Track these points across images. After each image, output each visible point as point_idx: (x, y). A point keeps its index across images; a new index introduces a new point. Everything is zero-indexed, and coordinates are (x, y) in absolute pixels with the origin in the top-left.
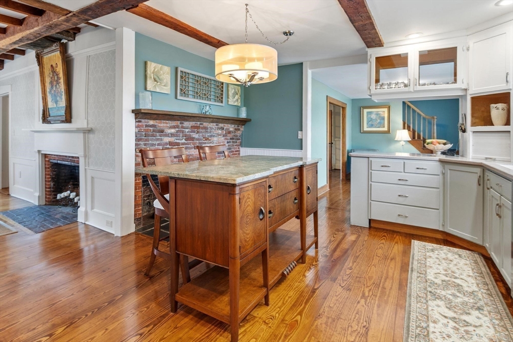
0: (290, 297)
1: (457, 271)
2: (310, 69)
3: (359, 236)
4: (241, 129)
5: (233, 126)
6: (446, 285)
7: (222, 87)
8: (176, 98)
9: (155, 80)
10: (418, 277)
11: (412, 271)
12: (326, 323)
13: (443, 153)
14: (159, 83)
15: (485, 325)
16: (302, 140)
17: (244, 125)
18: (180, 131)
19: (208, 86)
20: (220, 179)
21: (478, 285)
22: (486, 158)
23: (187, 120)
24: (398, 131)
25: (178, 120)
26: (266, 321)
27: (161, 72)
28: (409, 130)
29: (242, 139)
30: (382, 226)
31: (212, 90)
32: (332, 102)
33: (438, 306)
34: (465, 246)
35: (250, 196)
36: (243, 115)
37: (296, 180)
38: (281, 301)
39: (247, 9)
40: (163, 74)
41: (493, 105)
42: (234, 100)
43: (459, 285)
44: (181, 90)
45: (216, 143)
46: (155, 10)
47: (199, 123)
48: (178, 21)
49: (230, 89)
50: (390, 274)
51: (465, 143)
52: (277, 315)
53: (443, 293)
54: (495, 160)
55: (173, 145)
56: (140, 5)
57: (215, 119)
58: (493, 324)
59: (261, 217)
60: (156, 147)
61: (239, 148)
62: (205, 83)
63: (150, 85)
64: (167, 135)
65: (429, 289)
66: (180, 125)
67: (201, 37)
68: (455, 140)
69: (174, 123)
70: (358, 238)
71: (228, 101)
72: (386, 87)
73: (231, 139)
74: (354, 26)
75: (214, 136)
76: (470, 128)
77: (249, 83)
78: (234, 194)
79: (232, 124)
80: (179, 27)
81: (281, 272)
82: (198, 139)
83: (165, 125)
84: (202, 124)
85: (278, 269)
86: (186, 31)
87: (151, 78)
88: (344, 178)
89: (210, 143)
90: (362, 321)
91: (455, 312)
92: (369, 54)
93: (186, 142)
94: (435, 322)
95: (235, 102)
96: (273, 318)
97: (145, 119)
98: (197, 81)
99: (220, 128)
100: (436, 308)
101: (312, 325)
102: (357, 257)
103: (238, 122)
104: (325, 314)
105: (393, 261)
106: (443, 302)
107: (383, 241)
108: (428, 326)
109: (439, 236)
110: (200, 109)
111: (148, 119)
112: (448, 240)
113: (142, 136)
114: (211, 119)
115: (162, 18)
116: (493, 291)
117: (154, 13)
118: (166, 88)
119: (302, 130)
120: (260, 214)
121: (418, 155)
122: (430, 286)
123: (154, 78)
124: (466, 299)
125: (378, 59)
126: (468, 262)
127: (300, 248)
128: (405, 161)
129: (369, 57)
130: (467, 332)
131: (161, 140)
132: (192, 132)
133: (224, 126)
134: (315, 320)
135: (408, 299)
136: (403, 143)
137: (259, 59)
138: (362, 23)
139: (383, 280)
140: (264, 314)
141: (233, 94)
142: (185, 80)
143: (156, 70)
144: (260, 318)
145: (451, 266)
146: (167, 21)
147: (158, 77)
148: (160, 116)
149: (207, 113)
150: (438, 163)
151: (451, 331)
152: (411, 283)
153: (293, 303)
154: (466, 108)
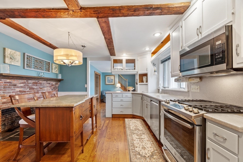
0: (91, 147)
1: (137, 125)
2: (90, 60)
3: (110, 120)
4: (58, 84)
5: (54, 82)
6: (136, 129)
7: (49, 65)
8: (24, 68)
9: (11, 58)
10: (128, 129)
11: (127, 128)
12: (105, 152)
13: (132, 91)
14: (13, 60)
15: (146, 138)
16: (87, 88)
17: (60, 82)
18: (27, 85)
19: (42, 63)
20: (66, 105)
21: (142, 127)
22: (142, 92)
23: (30, 80)
24: (117, 84)
25: (25, 80)
26: (84, 159)
27: (15, 54)
28: (120, 84)
29: (59, 88)
30: (116, 116)
31: (44, 65)
32: (96, 73)
33: (135, 136)
34: (138, 118)
35: (77, 111)
36: (60, 77)
37: (90, 103)
38: (88, 150)
39: (69, 34)
40: (16, 56)
41: (144, 77)
42: (55, 70)
43: (138, 129)
44: (27, 65)
45: (46, 90)
46: (16, 23)
47: (37, 81)
48: (30, 31)
49: (53, 65)
50: (121, 130)
51: (137, 88)
52: (88, 155)
53: (135, 132)
54: (144, 92)
55: (22, 92)
56: (6, 19)
57: (46, 79)
58: (147, 137)
59: (81, 119)
60: (11, 93)
61: (57, 92)
62: (41, 62)
63: (7, 60)
64: (18, 87)
65: (132, 132)
66: (26, 82)
67: (41, 41)
68: (134, 87)
69: (23, 81)
70: (109, 121)
71: (52, 71)
72: (116, 69)
73: (53, 88)
74: (108, 48)
75: (45, 87)
76: (138, 83)
77: (70, 65)
78: (72, 111)
79: (54, 81)
80: (29, 34)
81: (86, 139)
82: (36, 89)
83: (17, 82)
84: (39, 82)
85: (85, 138)
86: (33, 37)
87: (8, 57)
88: (100, 101)
89: (43, 90)
90: (116, 147)
91: (139, 136)
92: (111, 58)
93: (30, 90)
94: (135, 141)
95: (56, 71)
96: (86, 157)
97: (4, 79)
98: (36, 61)
99: (48, 83)
100: (134, 137)
101: (101, 154)
102: (110, 128)
103: (57, 81)
104: (105, 149)
105: (121, 126)
106: (136, 135)
107: (117, 121)
108: (133, 142)
109: (131, 116)
110: (38, 74)
111: (6, 79)
112: (134, 117)
113: (2, 88)
114: (44, 79)
115: (20, 28)
116: (146, 128)
117: (16, 25)
118: (18, 62)
119: (86, 84)
120: (81, 117)
121: (123, 92)
122: (132, 131)
123: (10, 57)
124: (141, 132)
125: (114, 60)
126: (139, 122)
127: (92, 128)
128: (123, 94)
129: (111, 59)
130: (142, 141)
131: (15, 90)
132: (33, 85)
133: (50, 82)
134: (102, 152)
135: (127, 136)
136: (118, 88)
137: (75, 56)
138: (111, 48)
139: (119, 133)
140: (82, 156)
141: (55, 68)
142: (29, 60)
143: (12, 53)
144: (81, 158)
145: (136, 124)
146: (23, 30)
147: (13, 57)
148: (15, 77)
149: (42, 76)
150: (131, 94)
151: (139, 142)
152: (127, 131)
153: (92, 149)
154: (137, 77)
